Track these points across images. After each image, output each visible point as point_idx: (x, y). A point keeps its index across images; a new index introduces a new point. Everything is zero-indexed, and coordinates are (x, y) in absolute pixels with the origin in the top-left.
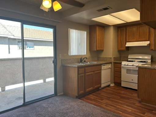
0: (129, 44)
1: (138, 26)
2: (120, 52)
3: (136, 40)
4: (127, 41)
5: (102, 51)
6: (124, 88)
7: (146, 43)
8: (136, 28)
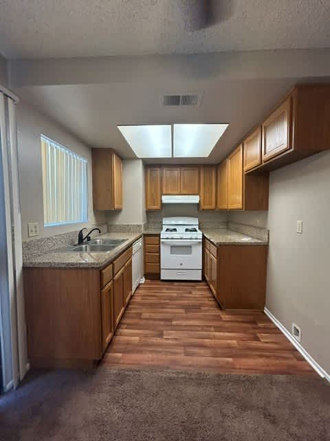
0: (166, 199)
1: (182, 169)
2: (149, 213)
3: (179, 193)
4: (164, 192)
5: (119, 211)
6: (169, 283)
7: (195, 199)
8: (179, 171)
